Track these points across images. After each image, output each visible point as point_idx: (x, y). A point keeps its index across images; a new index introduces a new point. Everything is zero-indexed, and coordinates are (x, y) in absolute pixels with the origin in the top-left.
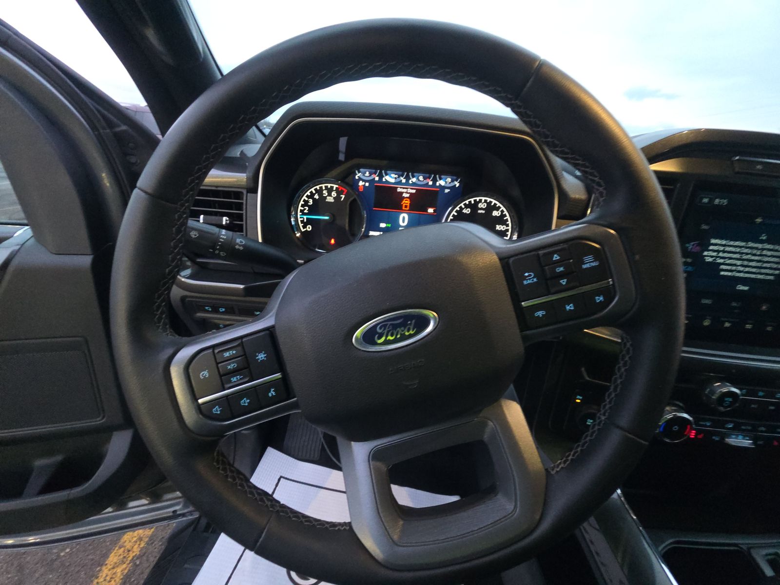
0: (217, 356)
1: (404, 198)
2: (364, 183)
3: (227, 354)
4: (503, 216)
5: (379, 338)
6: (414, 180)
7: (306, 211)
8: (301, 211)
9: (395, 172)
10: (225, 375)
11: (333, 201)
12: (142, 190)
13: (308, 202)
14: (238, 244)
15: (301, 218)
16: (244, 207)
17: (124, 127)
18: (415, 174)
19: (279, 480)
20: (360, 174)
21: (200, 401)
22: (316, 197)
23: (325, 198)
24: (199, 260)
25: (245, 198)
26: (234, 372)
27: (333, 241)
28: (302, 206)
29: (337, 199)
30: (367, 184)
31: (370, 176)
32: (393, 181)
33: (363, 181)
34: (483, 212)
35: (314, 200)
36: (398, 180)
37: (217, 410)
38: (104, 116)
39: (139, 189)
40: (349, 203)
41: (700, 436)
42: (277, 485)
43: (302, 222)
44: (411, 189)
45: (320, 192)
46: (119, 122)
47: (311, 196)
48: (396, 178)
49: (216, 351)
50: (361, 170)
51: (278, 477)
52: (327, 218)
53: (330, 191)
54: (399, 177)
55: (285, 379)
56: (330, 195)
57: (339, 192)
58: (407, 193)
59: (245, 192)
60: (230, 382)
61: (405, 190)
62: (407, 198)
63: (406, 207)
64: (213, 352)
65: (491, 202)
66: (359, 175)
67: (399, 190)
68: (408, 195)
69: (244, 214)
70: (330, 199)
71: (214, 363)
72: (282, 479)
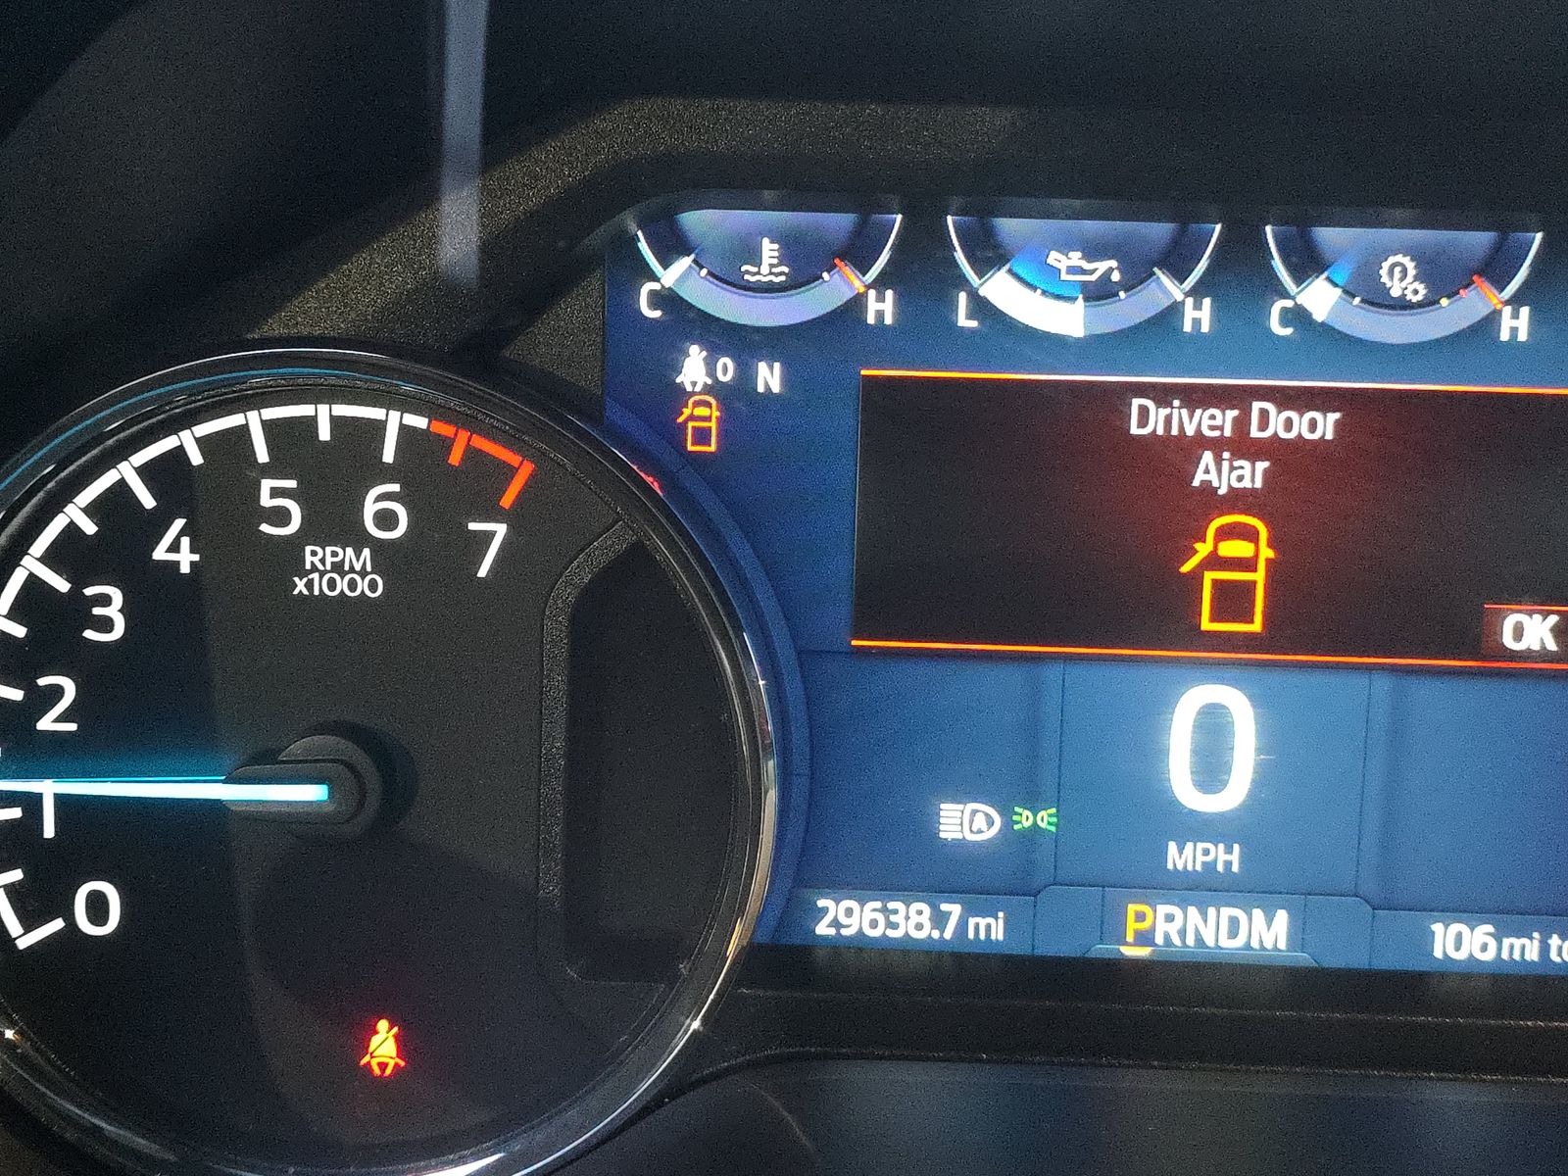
1: (1210, 501)
2: (727, 369)
6: (1320, 298)
9: (1091, 227)
11: (369, 586)
13: (78, 611)
18: (1328, 236)
20: (686, 262)
22: (176, 549)
23: (289, 555)
27: (383, 1046)
31: (802, 277)
32: (1069, 320)
33: (722, 336)
36: (1131, 309)
44: (1287, 399)
45: (211, 493)
47: (116, 546)
48: (1099, 291)
50: (696, 221)
54: (1137, 276)
58: (1241, 446)
61: (1217, 421)
62: (1238, 500)
63: (1233, 600)
66: (673, 275)
67: (1149, 420)
68: (1251, 475)
70: (339, 574)
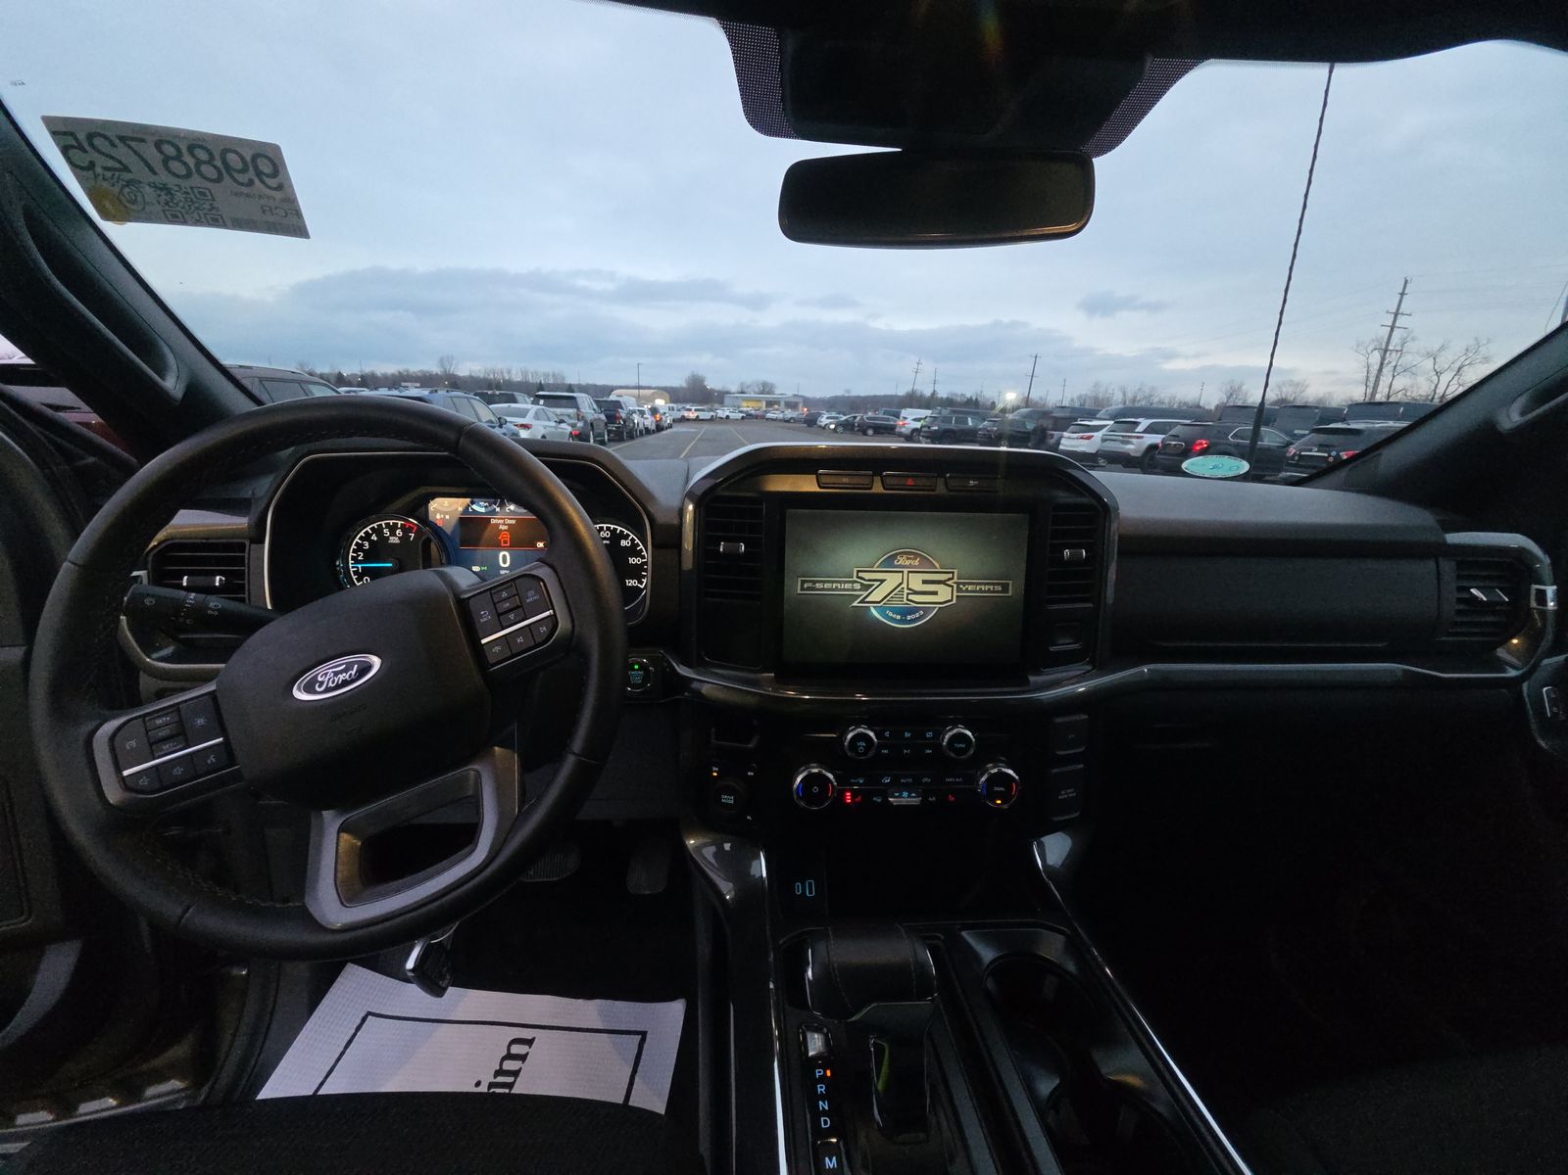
0: (148, 724)
1: (501, 531)
2: (443, 516)
3: (159, 722)
4: (634, 545)
5: (320, 687)
7: (360, 558)
8: (353, 558)
9: (485, 499)
10: (155, 743)
11: (398, 541)
12: (73, 563)
13: (363, 545)
14: (210, 609)
15: (353, 567)
16: (246, 561)
17: (91, 460)
19: (364, 1020)
20: (437, 504)
21: (126, 773)
22: (374, 538)
23: (387, 538)
24: (182, 636)
25: (247, 551)
26: (165, 740)
28: (354, 551)
29: (404, 538)
30: (447, 517)
32: (483, 510)
33: (441, 512)
34: (608, 542)
35: (371, 542)
36: (490, 509)
37: (144, 782)
38: (58, 447)
39: (70, 561)
40: (421, 542)
41: (859, 799)
42: (358, 1029)
43: (355, 573)
44: (509, 519)
45: (378, 531)
46: (81, 452)
47: (368, 536)
48: (486, 507)
49: (147, 719)
50: (438, 499)
51: (363, 1014)
52: (390, 565)
53: (393, 529)
54: (490, 505)
55: (226, 744)
56: (393, 534)
57: (406, 530)
58: (504, 524)
59: (247, 543)
60: (162, 750)
61: (501, 521)
62: (505, 530)
63: (505, 542)
64: (144, 720)
65: (616, 529)
66: (435, 505)
67: (493, 521)
68: (506, 527)
69: (246, 571)
70: (394, 540)
71: (143, 730)
72: (370, 1017)
